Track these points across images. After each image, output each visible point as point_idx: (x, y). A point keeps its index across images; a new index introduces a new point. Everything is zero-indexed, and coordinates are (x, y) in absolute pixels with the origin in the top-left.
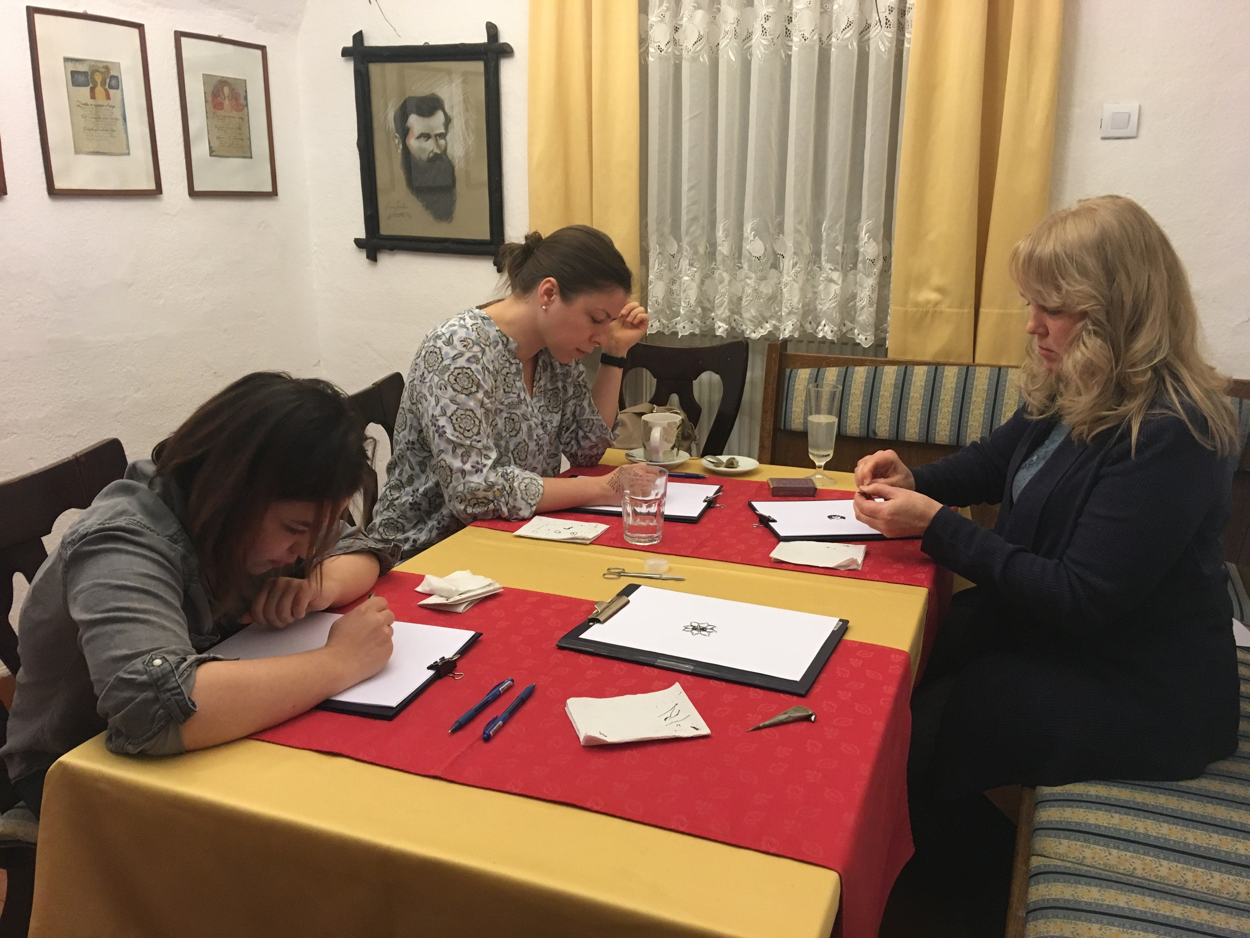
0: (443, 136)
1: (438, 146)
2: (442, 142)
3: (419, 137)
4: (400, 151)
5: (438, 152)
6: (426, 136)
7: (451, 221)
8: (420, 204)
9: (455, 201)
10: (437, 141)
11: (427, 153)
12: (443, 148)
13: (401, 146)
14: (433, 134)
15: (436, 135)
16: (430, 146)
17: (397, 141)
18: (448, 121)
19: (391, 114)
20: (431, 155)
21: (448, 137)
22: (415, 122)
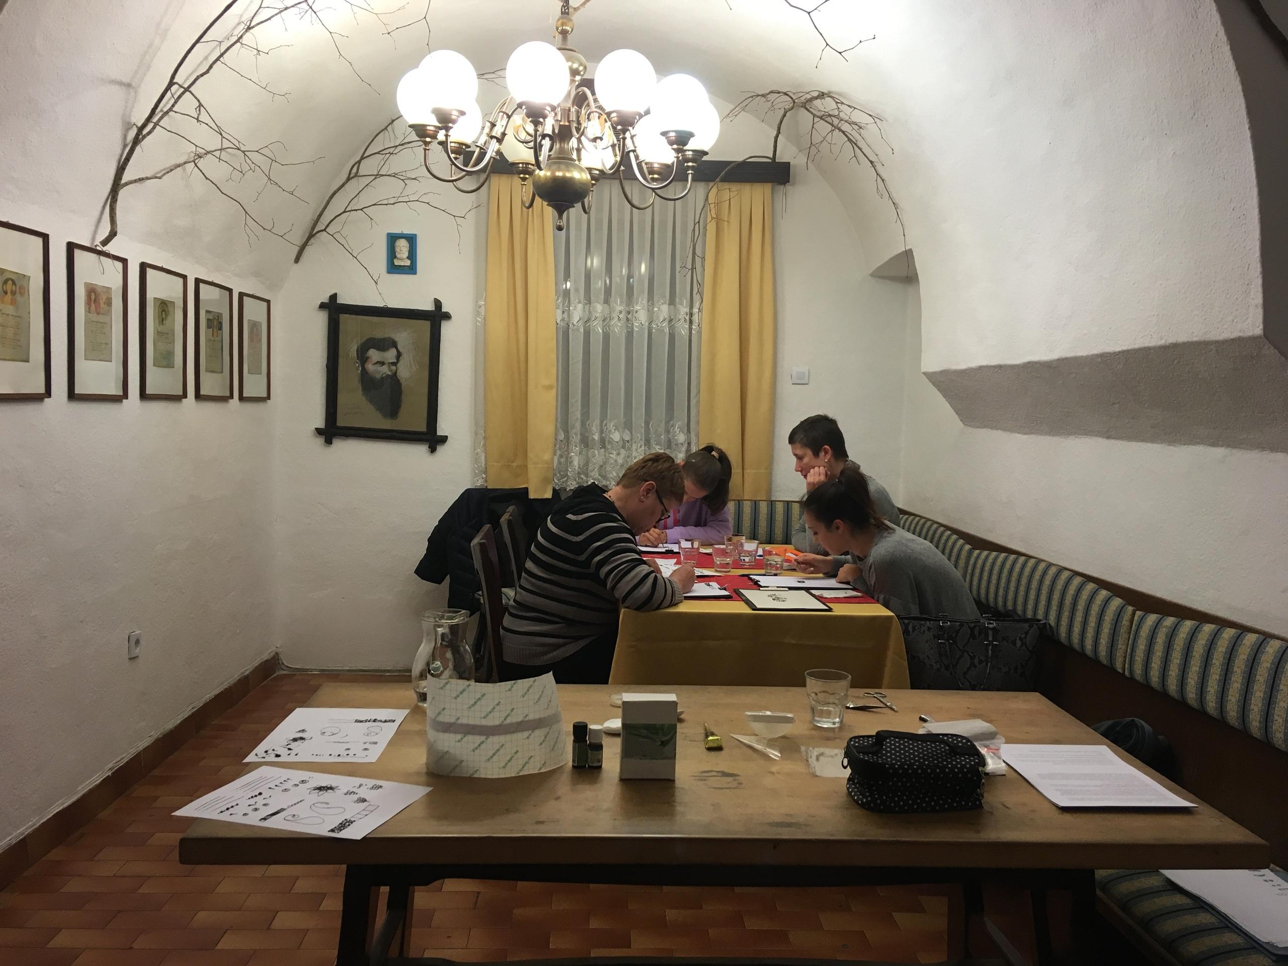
0: (394, 364)
1: (391, 371)
2: (394, 368)
3: (374, 364)
4: (359, 372)
5: (390, 373)
6: (382, 363)
7: (396, 419)
8: (373, 407)
9: (400, 406)
10: (389, 366)
11: (381, 373)
12: (394, 371)
13: (360, 368)
14: (386, 362)
15: (389, 363)
16: (385, 370)
17: (357, 365)
18: (399, 355)
19: (354, 348)
20: (384, 375)
21: (398, 365)
22: (374, 355)
